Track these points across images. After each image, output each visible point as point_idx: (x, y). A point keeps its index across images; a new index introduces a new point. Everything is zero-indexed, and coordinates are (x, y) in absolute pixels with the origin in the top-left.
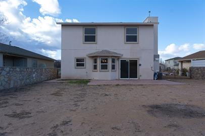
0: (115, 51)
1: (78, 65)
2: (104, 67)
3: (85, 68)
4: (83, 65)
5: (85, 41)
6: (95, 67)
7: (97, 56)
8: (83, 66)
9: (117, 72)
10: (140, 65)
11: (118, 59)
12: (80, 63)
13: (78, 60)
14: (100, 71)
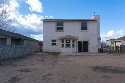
0: (74, 36)
1: (53, 44)
2: (68, 45)
3: (57, 46)
4: (55, 44)
5: (57, 30)
6: (63, 45)
7: (64, 39)
8: (56, 44)
9: (76, 47)
10: (89, 44)
11: (76, 40)
12: (54, 43)
13: (53, 41)
14: (66, 48)
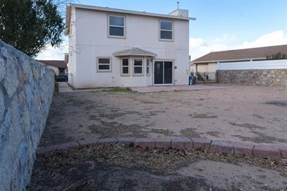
0: (148, 50)
1: (101, 67)
2: (138, 70)
3: (111, 72)
4: (107, 67)
5: (110, 34)
6: (126, 71)
8: (108, 69)
9: (151, 76)
10: (175, 68)
11: (151, 60)
12: (104, 64)
13: (101, 60)
14: (133, 76)
